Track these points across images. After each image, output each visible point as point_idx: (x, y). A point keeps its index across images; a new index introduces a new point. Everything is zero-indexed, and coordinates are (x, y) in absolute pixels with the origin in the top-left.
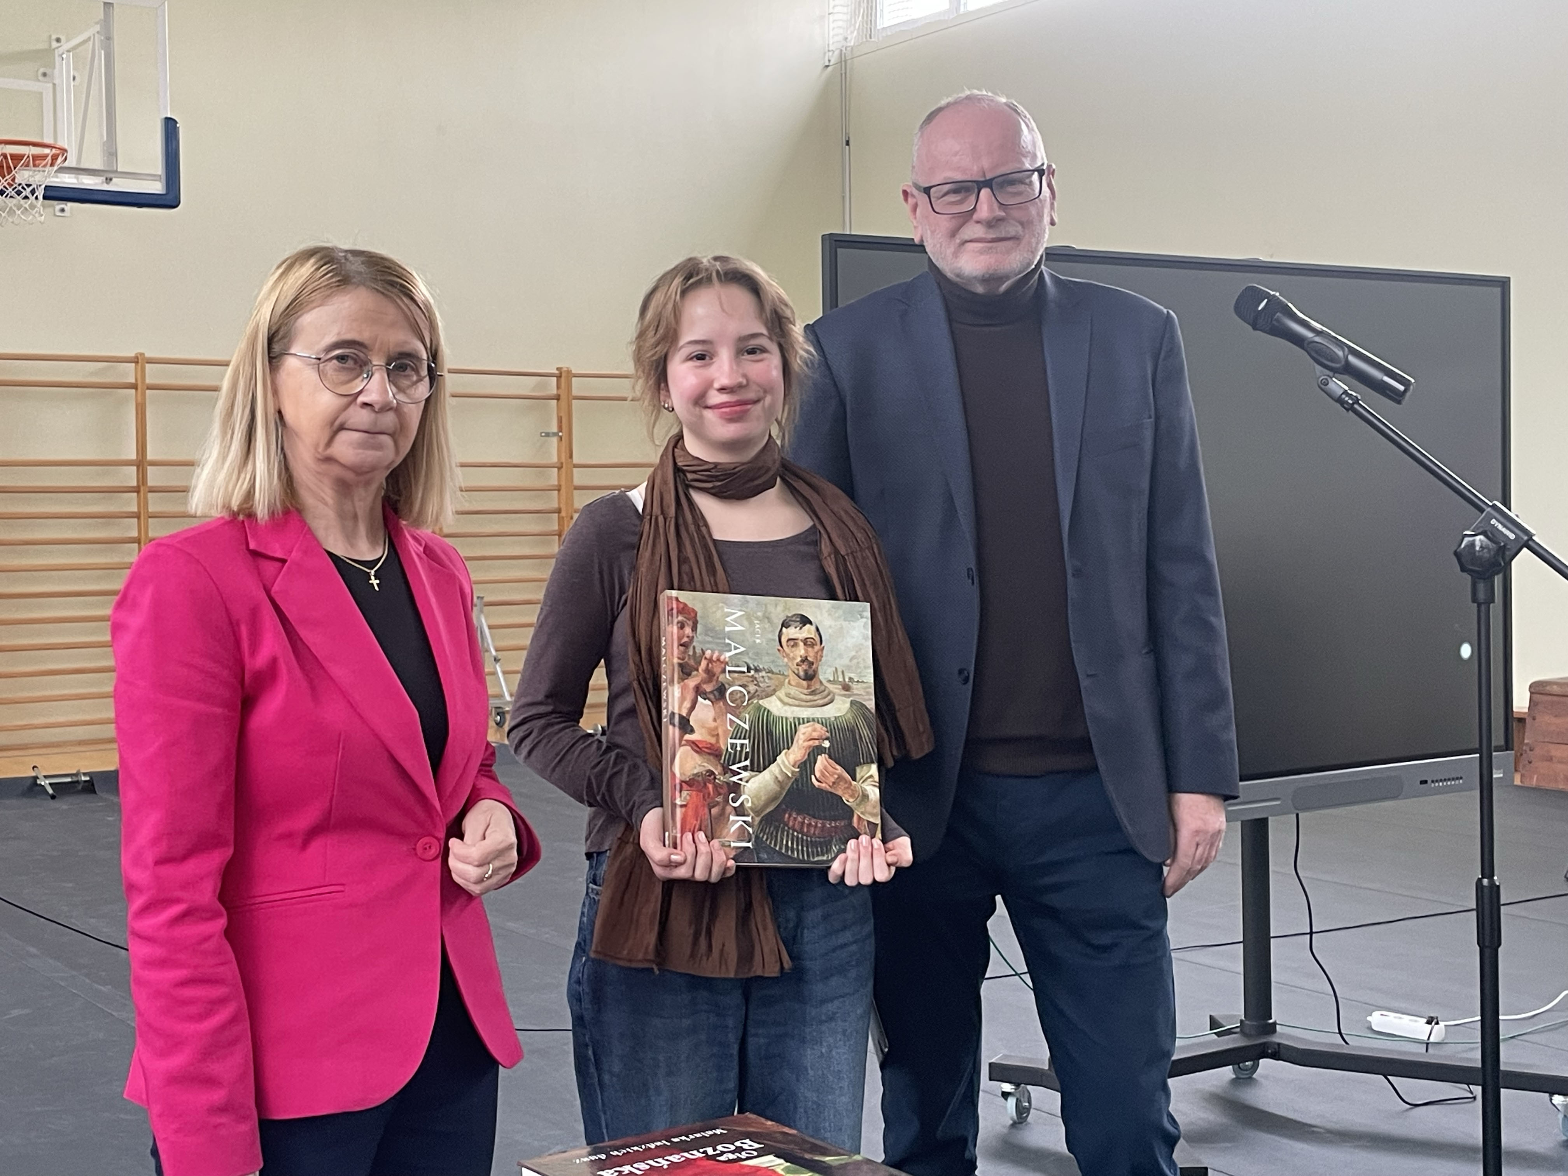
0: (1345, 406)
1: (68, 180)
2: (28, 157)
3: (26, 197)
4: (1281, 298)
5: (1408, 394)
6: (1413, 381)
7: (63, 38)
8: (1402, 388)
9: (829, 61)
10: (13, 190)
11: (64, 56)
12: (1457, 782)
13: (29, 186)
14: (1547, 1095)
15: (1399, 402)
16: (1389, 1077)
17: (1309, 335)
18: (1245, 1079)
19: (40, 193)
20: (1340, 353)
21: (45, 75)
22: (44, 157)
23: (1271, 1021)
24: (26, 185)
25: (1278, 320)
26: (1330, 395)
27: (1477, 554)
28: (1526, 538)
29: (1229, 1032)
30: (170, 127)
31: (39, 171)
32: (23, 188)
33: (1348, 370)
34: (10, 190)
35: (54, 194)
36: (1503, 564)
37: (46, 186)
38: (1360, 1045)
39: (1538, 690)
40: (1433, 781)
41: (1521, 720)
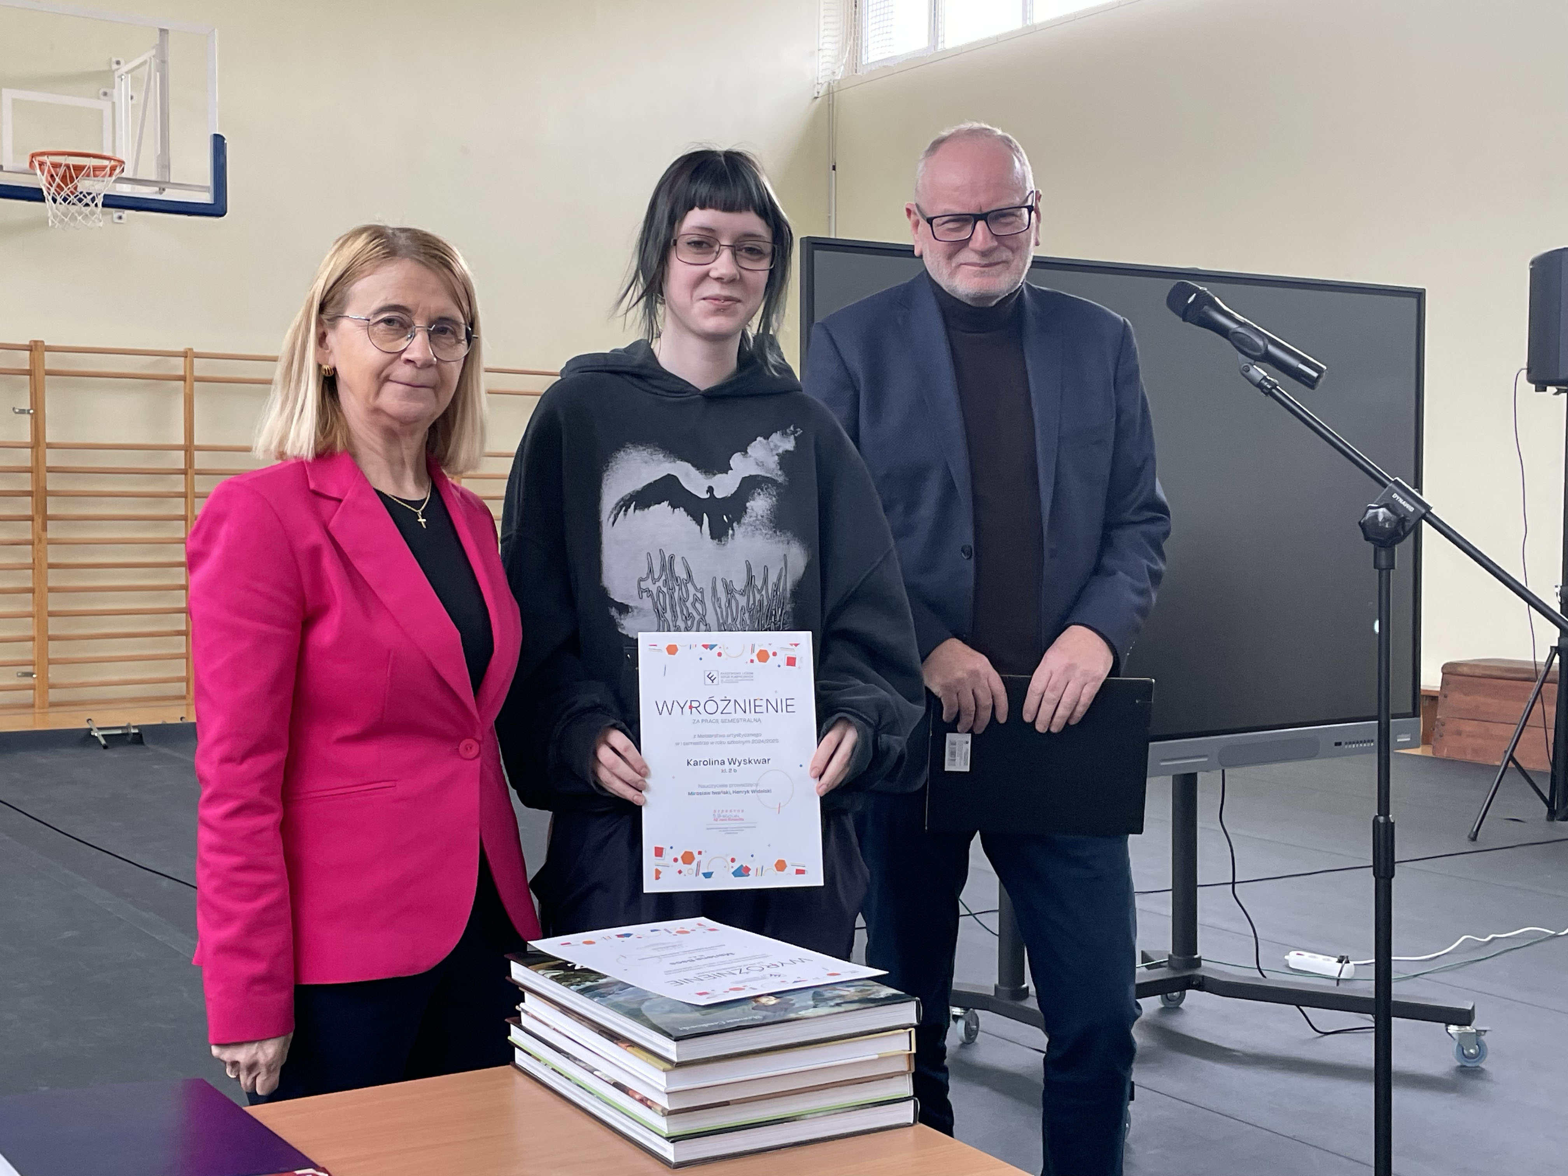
0: (1264, 390)
1: (125, 190)
2: (89, 168)
3: (87, 205)
4: (1208, 292)
5: (1321, 380)
6: (1324, 367)
7: (122, 62)
8: (1315, 375)
9: (818, 93)
10: (75, 197)
11: (123, 77)
12: (1369, 744)
13: (89, 194)
14: (1444, 1024)
15: (1312, 387)
16: (1301, 1007)
17: (1233, 326)
18: (1172, 1008)
19: (100, 200)
20: (1261, 343)
21: (105, 94)
22: (103, 168)
23: (1196, 956)
24: (87, 193)
25: (1205, 313)
26: (1251, 380)
27: (1380, 525)
28: (1423, 511)
29: (1159, 965)
30: (219, 142)
31: (98, 181)
32: (84, 196)
33: (1267, 359)
34: (72, 197)
35: (113, 202)
36: (1402, 534)
37: (105, 196)
38: (1276, 979)
39: (1450, 671)
40: (1346, 743)
41: (1433, 698)
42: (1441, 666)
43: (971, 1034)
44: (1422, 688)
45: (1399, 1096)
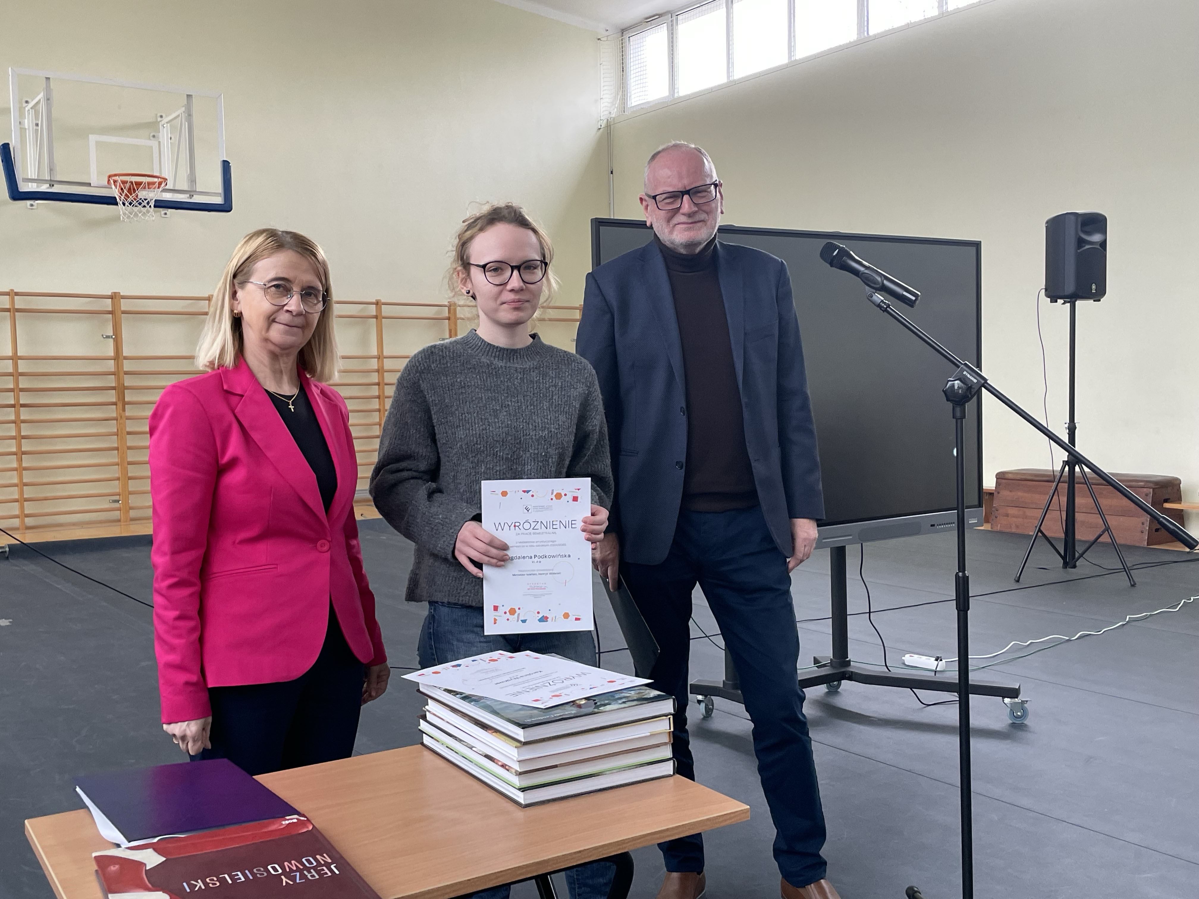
0: (882, 309)
1: (168, 196)
2: (145, 183)
3: (144, 206)
4: (846, 248)
5: (917, 302)
6: (919, 294)
7: (164, 116)
8: (914, 298)
9: (601, 126)
10: (137, 202)
11: (165, 126)
12: (951, 525)
13: (146, 200)
14: (1001, 698)
15: (912, 306)
16: (913, 689)
17: (862, 269)
18: (834, 691)
19: (152, 204)
20: (879, 279)
21: (154, 136)
22: (154, 183)
23: (847, 659)
24: (144, 199)
25: (844, 261)
26: (874, 303)
27: (956, 391)
28: (983, 382)
29: (824, 666)
30: (226, 166)
31: (151, 191)
32: (142, 201)
33: (884, 289)
34: (135, 202)
35: (160, 204)
36: (970, 396)
37: (155, 200)
38: (897, 672)
39: (1001, 477)
40: (938, 525)
41: (991, 494)
42: (995, 475)
43: (709, 712)
44: (984, 488)
45: (975, 743)
